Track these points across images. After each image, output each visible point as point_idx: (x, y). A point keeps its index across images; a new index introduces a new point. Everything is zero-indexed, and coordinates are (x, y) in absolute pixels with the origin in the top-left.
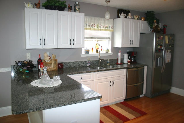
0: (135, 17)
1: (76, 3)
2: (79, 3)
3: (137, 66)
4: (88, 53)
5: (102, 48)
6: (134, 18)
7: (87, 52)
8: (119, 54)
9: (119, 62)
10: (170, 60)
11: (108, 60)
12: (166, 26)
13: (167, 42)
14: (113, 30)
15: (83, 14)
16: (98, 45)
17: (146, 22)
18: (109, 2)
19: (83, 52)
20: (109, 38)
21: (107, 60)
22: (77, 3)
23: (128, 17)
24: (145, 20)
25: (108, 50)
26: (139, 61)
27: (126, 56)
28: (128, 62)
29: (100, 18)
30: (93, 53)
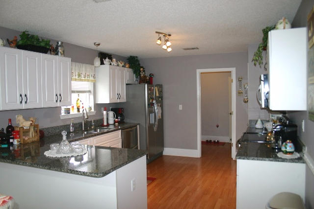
0: (119, 63)
1: (58, 43)
2: (62, 43)
3: (126, 126)
4: (69, 113)
5: (84, 105)
6: (118, 65)
7: (68, 111)
8: (105, 112)
9: (105, 124)
10: (160, 115)
11: (93, 121)
12: (153, 75)
13: (158, 95)
14: (95, 81)
15: (70, 59)
16: (79, 102)
17: (131, 70)
18: (99, 45)
19: (63, 113)
20: (90, 91)
21: (91, 121)
22: (60, 43)
23: (112, 64)
24: (130, 67)
25: (90, 108)
26: (127, 120)
27: (111, 114)
28: (115, 122)
29: (81, 64)
30: (74, 112)
